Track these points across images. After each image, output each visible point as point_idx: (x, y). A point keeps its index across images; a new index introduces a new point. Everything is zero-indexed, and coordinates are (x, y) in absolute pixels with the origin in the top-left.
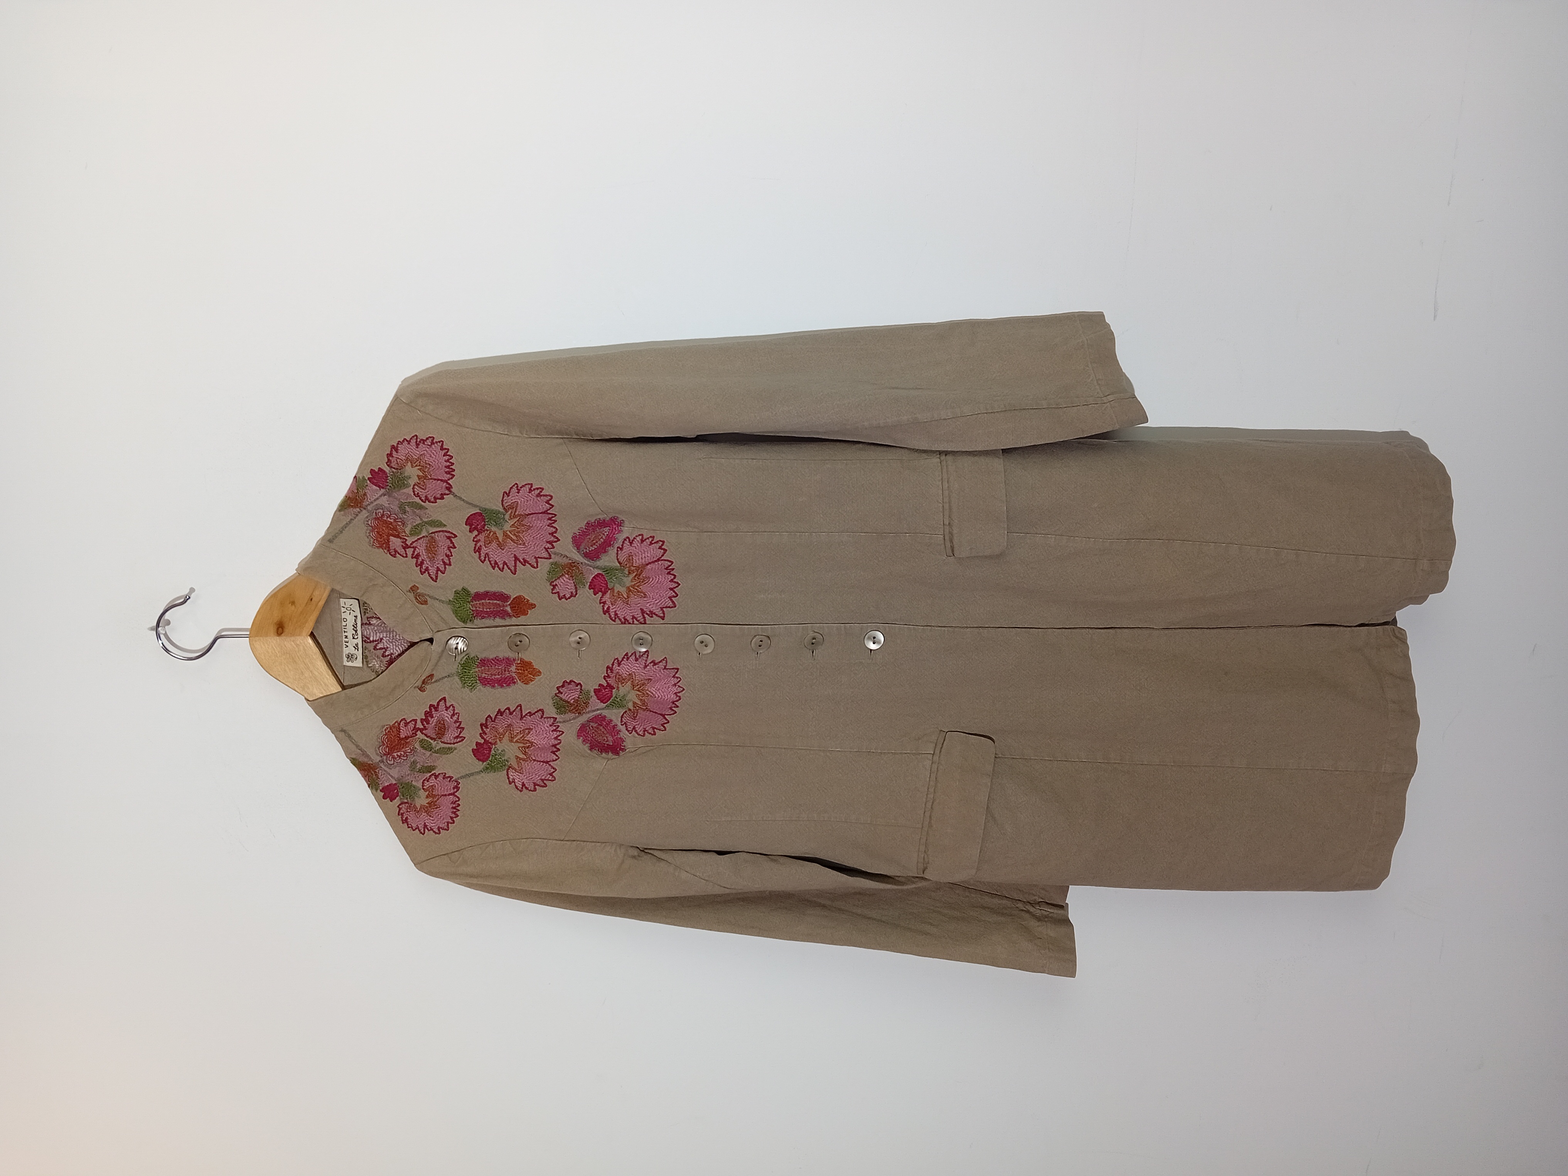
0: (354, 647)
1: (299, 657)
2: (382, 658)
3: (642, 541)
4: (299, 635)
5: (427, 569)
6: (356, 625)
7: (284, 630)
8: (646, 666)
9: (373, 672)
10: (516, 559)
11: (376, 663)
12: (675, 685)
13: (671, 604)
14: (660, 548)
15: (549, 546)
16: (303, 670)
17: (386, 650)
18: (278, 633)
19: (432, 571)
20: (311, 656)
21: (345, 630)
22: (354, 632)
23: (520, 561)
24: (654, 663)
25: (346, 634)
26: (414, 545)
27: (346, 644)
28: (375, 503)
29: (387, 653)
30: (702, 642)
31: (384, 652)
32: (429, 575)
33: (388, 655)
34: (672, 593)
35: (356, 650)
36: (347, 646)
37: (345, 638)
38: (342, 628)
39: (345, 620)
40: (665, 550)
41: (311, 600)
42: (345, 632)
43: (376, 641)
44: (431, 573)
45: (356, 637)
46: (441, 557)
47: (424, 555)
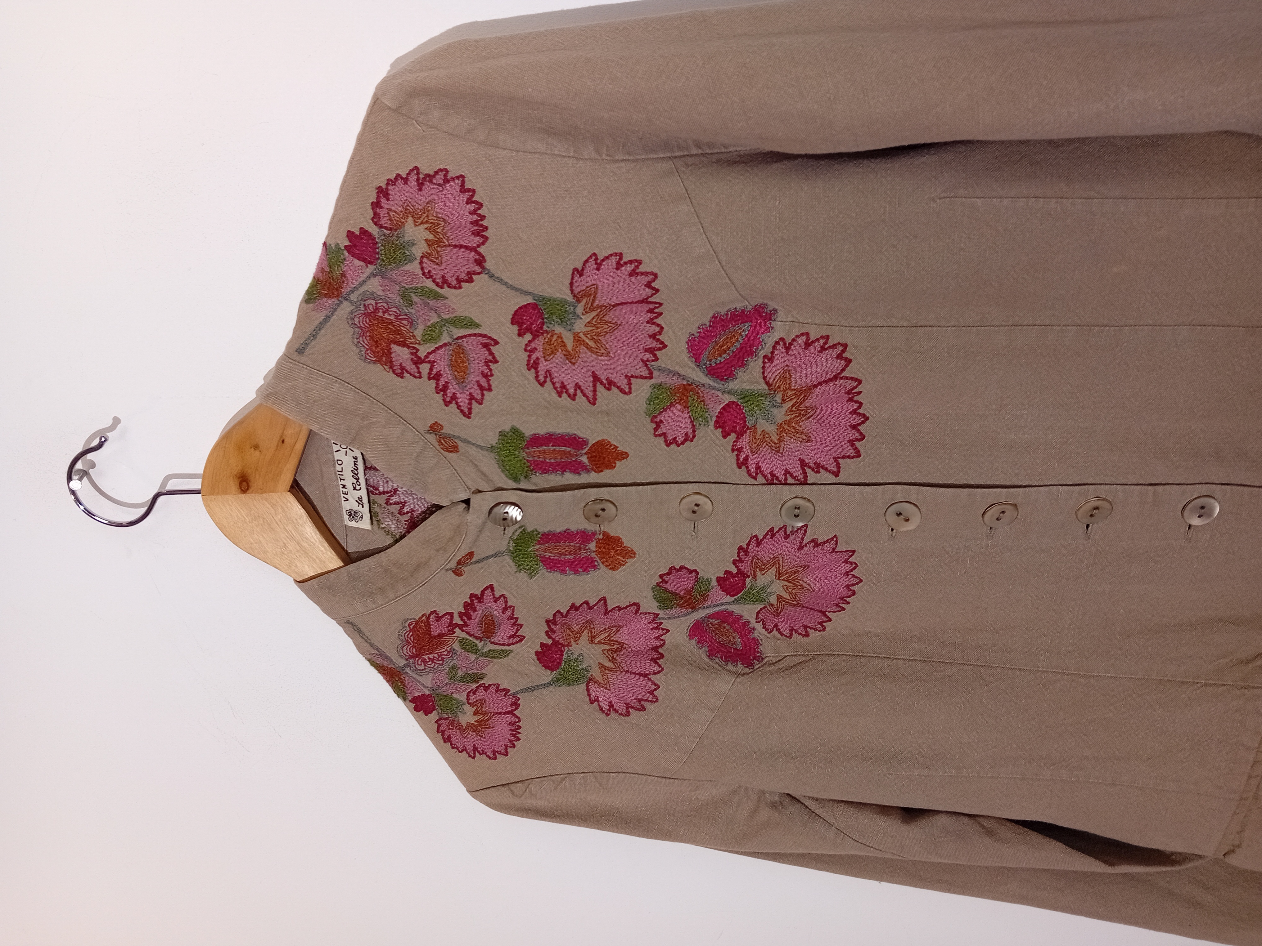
0: (356, 501)
1: (279, 523)
2: (398, 515)
3: (808, 344)
4: (273, 492)
5: (454, 398)
6: (357, 470)
7: (250, 484)
8: (801, 548)
9: (388, 535)
10: (596, 378)
11: (390, 523)
12: (847, 573)
13: (852, 452)
14: (839, 357)
15: (648, 356)
16: (285, 542)
17: (404, 506)
18: (242, 490)
19: (463, 399)
20: (295, 521)
21: (342, 477)
22: (355, 481)
23: (602, 383)
24: (816, 543)
25: (343, 482)
26: (431, 357)
27: (345, 496)
28: (361, 290)
29: (405, 510)
30: (899, 514)
31: (402, 508)
32: (459, 407)
33: (408, 512)
34: (854, 435)
35: (360, 505)
36: (347, 500)
37: (343, 488)
38: (335, 473)
39: (340, 462)
40: (849, 361)
41: (283, 441)
42: (341, 479)
43: (388, 492)
44: (461, 404)
45: (358, 488)
46: (474, 377)
47: (447, 375)
